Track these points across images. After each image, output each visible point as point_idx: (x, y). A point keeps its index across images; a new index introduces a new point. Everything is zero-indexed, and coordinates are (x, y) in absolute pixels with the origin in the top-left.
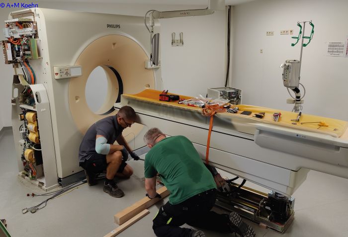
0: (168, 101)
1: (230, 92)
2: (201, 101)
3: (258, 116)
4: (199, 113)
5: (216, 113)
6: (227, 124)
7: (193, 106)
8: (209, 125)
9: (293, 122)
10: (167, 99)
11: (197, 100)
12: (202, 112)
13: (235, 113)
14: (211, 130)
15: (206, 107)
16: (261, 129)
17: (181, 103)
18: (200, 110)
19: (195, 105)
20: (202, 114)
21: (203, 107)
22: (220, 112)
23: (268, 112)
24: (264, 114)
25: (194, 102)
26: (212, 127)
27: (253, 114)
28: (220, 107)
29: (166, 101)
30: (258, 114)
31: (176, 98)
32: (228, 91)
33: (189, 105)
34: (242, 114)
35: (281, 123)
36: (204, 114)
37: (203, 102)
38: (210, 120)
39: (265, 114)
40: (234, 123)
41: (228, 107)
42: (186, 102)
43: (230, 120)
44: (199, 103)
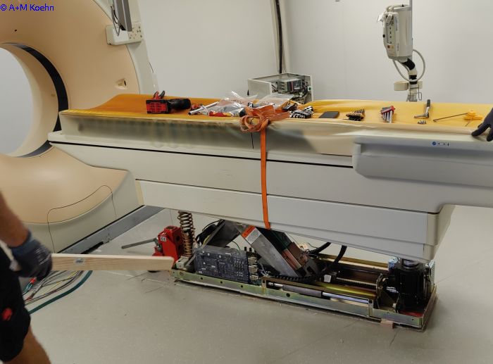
0: (166, 113)
1: (290, 83)
2: (236, 104)
3: (352, 117)
4: (236, 128)
5: (269, 123)
6: (295, 141)
7: (220, 115)
8: (260, 151)
9: (419, 120)
10: (163, 107)
11: (227, 102)
12: (241, 126)
13: (307, 117)
14: (265, 160)
15: (249, 114)
16: (364, 142)
17: (196, 114)
18: (237, 121)
19: (224, 114)
20: (243, 130)
21: (242, 114)
22: (278, 119)
23: (369, 108)
24: (363, 112)
25: (223, 107)
26: (267, 154)
27: (343, 116)
28: (277, 111)
29: (162, 113)
30: (352, 113)
31: (183, 105)
32: (286, 81)
33: (211, 114)
34: (321, 117)
35: (398, 124)
36: (246, 128)
37: (240, 106)
38: (260, 140)
39: (366, 113)
40: (308, 137)
41: (293, 108)
42: (204, 109)
43: (300, 132)
44: (232, 109)
